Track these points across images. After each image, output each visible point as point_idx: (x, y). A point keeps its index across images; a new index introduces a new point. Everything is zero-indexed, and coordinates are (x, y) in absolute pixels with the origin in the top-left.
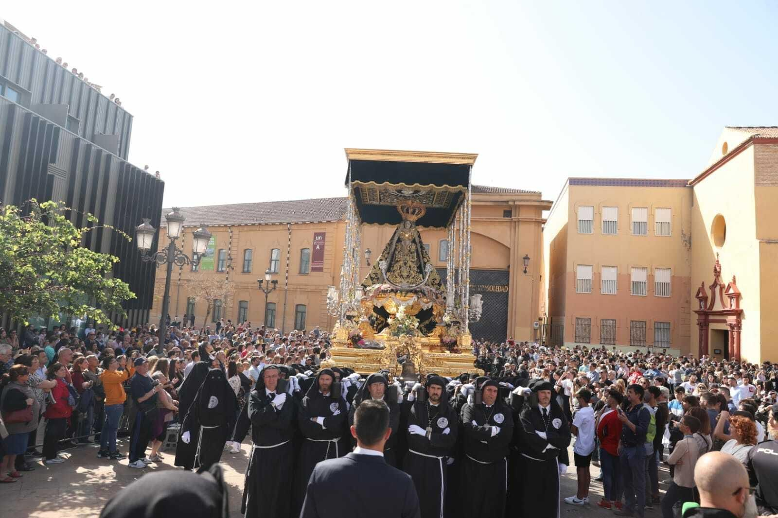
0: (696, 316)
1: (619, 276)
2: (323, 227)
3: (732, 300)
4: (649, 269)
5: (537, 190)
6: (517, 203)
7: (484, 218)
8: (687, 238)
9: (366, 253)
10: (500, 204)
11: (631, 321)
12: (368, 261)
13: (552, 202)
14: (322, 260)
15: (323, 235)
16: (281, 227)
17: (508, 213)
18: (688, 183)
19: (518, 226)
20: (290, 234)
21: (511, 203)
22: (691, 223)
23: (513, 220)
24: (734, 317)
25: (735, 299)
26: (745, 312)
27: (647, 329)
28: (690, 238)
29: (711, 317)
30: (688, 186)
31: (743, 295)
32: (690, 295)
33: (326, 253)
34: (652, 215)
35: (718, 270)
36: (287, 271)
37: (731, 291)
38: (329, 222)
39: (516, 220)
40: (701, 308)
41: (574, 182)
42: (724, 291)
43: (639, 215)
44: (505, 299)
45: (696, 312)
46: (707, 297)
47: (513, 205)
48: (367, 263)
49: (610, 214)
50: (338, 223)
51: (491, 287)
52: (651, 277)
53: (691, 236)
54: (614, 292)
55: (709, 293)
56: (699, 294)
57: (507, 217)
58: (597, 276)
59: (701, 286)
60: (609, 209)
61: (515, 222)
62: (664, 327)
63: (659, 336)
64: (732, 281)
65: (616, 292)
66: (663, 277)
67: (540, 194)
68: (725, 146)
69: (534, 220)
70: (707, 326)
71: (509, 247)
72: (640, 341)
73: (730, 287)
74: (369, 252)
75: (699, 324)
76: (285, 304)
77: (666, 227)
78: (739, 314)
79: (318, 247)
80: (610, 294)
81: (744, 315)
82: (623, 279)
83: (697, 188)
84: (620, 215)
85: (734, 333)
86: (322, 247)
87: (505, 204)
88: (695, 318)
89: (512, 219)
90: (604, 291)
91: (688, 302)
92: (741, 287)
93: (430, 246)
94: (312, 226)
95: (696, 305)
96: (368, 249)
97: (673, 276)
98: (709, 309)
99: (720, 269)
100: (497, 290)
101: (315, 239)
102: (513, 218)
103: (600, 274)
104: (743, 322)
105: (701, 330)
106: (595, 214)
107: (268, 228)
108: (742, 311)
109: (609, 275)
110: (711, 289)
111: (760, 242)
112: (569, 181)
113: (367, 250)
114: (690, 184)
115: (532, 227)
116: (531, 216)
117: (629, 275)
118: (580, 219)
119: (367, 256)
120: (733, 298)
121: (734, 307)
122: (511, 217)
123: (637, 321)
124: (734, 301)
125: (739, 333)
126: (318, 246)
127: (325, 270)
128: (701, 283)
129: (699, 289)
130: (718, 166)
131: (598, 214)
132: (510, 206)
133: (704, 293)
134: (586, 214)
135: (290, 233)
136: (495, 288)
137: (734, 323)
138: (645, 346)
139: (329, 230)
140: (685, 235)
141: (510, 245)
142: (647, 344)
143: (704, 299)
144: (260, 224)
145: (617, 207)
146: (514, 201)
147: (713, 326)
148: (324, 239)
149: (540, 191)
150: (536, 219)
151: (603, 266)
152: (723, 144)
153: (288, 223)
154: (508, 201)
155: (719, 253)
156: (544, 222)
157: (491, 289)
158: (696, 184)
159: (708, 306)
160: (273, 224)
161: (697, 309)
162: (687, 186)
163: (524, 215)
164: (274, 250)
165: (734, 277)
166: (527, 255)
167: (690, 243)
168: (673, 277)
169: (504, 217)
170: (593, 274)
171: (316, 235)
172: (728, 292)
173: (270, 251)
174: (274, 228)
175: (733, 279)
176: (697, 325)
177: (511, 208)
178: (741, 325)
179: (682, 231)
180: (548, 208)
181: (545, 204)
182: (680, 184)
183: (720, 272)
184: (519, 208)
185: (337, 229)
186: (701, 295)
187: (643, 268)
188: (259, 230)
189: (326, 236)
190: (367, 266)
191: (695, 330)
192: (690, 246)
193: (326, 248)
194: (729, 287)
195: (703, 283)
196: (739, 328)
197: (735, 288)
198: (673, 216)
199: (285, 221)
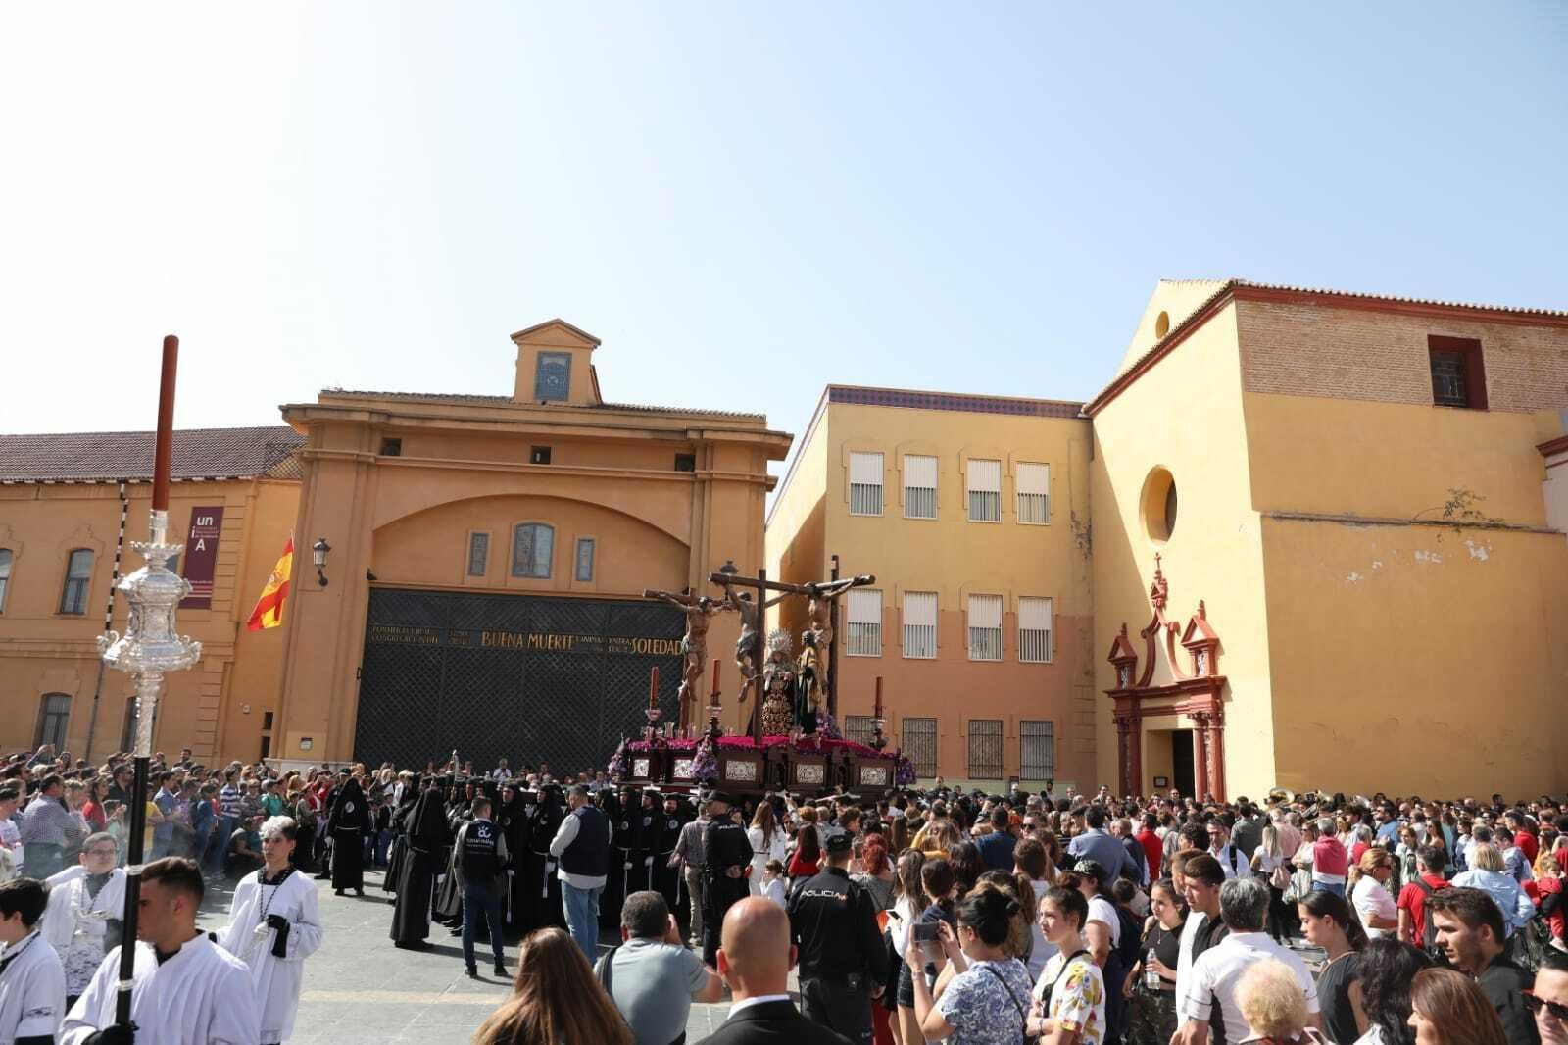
0: (1112, 703)
1: (941, 614)
2: (216, 491)
3: (1200, 658)
4: (1006, 598)
5: (756, 411)
6: (707, 435)
7: (627, 471)
8: (1083, 531)
9: (316, 549)
10: (665, 437)
11: (970, 720)
12: (320, 572)
13: (790, 438)
14: (212, 579)
15: (217, 513)
16: (102, 492)
17: (685, 462)
18: (1082, 410)
19: (711, 493)
20: (126, 509)
21: (693, 436)
22: (1089, 496)
23: (699, 476)
24: (1208, 697)
25: (1206, 655)
26: (1232, 683)
27: (1004, 738)
28: (1089, 529)
29: (1146, 704)
30: (1082, 416)
31: (1224, 643)
32: (1092, 657)
33: (220, 558)
34: (1009, 477)
35: (1162, 592)
36: (110, 607)
37: (1198, 636)
38: (235, 479)
39: (704, 477)
40: (1121, 683)
41: (840, 395)
42: (1178, 639)
43: (983, 477)
44: (675, 672)
45: (1111, 693)
46: (1136, 658)
47: (697, 441)
48: (319, 578)
49: (920, 473)
50: (260, 483)
51: (643, 642)
52: (1010, 617)
53: (1090, 526)
54: (931, 653)
55: (1140, 648)
56: (1116, 653)
57: (686, 470)
58: (893, 614)
59: (1120, 634)
60: (919, 459)
61: (703, 482)
62: (1041, 732)
63: (1030, 754)
64: (1198, 613)
65: (935, 653)
66: (1035, 617)
67: (762, 420)
68: (1164, 319)
69: (748, 479)
70: (1137, 724)
71: (686, 541)
72: (990, 767)
73: (1195, 626)
74: (325, 548)
75: (1120, 722)
76: (97, 697)
77: (1038, 503)
78: (1217, 687)
79: (201, 545)
80: (921, 657)
81: (1229, 692)
82: (952, 624)
83: (1101, 421)
84: (941, 473)
85: (1206, 734)
86: (212, 545)
87: (677, 437)
88: (1107, 708)
89: (695, 475)
90: (910, 651)
91: (1089, 673)
92: (1218, 625)
93: (490, 537)
94: (187, 491)
95: (1108, 677)
96: (323, 541)
97: (1057, 615)
98: (1139, 685)
99: (1166, 589)
100: (657, 650)
101: (193, 523)
102: (696, 471)
103: (899, 611)
104: (1228, 707)
105: (1123, 735)
106: (886, 471)
107: (61, 494)
108: (1224, 680)
109: (919, 612)
110: (1144, 637)
111: (1263, 517)
112: (827, 397)
113: (320, 543)
114: (1086, 412)
115: (743, 495)
116: (741, 468)
117: (964, 613)
118: (854, 482)
119: (318, 558)
120: (1200, 652)
121: (1204, 674)
122: (693, 470)
123: (982, 721)
124: (1204, 661)
125: (1219, 734)
126: (201, 541)
127: (214, 605)
128: (1121, 625)
129: (1116, 641)
130: (1150, 362)
131: (894, 470)
132: (692, 445)
133: (1128, 648)
134: (867, 469)
135: (126, 506)
136: (652, 645)
137: (1207, 710)
138: (1001, 779)
139: (234, 500)
140: (1078, 523)
141: (690, 537)
142: (1006, 775)
143: (1127, 663)
144: (40, 482)
145: (937, 457)
146: (701, 431)
147: (1150, 723)
148: (218, 523)
149: (762, 413)
150: (753, 477)
151: (906, 592)
152: (1159, 313)
153: (120, 482)
154: (685, 432)
155: (1160, 554)
156: (770, 485)
157: (642, 647)
158: (1099, 410)
159: (1139, 679)
160: (79, 483)
161: (1113, 686)
162: (1080, 415)
163: (726, 466)
164: (76, 554)
165: (1202, 604)
166: (730, 562)
167: (1090, 541)
168: (1056, 618)
169: (676, 470)
170: (885, 611)
171: (198, 512)
172: (1189, 639)
173: (64, 556)
174: (82, 493)
175: (1198, 607)
176: (1114, 723)
177: (694, 450)
178: (1223, 714)
179: (1073, 513)
180: (780, 453)
181: (775, 441)
182: (1065, 411)
183: (1164, 597)
184: (713, 448)
185: (254, 497)
186: (1121, 653)
187: (995, 597)
188: (37, 499)
189: (225, 515)
190: (320, 587)
191: (1109, 737)
192: (1090, 548)
193: (222, 547)
194: (1192, 626)
195: (1124, 627)
196: (1219, 719)
197: (1206, 629)
198: (1053, 481)
199: (112, 476)
